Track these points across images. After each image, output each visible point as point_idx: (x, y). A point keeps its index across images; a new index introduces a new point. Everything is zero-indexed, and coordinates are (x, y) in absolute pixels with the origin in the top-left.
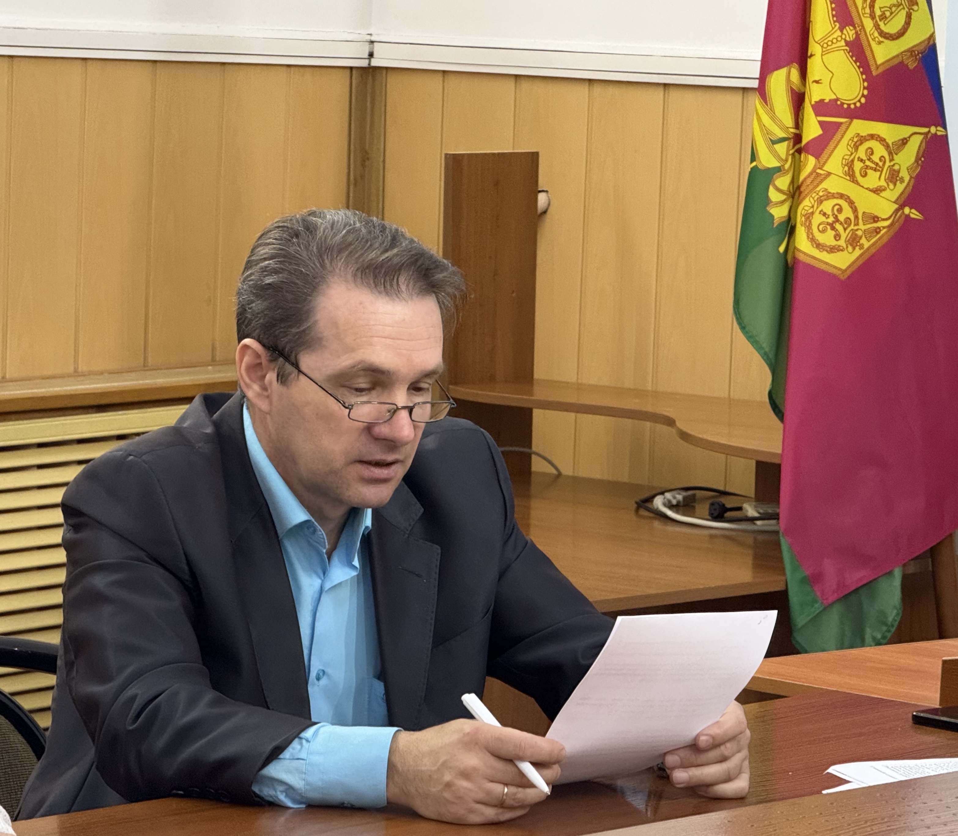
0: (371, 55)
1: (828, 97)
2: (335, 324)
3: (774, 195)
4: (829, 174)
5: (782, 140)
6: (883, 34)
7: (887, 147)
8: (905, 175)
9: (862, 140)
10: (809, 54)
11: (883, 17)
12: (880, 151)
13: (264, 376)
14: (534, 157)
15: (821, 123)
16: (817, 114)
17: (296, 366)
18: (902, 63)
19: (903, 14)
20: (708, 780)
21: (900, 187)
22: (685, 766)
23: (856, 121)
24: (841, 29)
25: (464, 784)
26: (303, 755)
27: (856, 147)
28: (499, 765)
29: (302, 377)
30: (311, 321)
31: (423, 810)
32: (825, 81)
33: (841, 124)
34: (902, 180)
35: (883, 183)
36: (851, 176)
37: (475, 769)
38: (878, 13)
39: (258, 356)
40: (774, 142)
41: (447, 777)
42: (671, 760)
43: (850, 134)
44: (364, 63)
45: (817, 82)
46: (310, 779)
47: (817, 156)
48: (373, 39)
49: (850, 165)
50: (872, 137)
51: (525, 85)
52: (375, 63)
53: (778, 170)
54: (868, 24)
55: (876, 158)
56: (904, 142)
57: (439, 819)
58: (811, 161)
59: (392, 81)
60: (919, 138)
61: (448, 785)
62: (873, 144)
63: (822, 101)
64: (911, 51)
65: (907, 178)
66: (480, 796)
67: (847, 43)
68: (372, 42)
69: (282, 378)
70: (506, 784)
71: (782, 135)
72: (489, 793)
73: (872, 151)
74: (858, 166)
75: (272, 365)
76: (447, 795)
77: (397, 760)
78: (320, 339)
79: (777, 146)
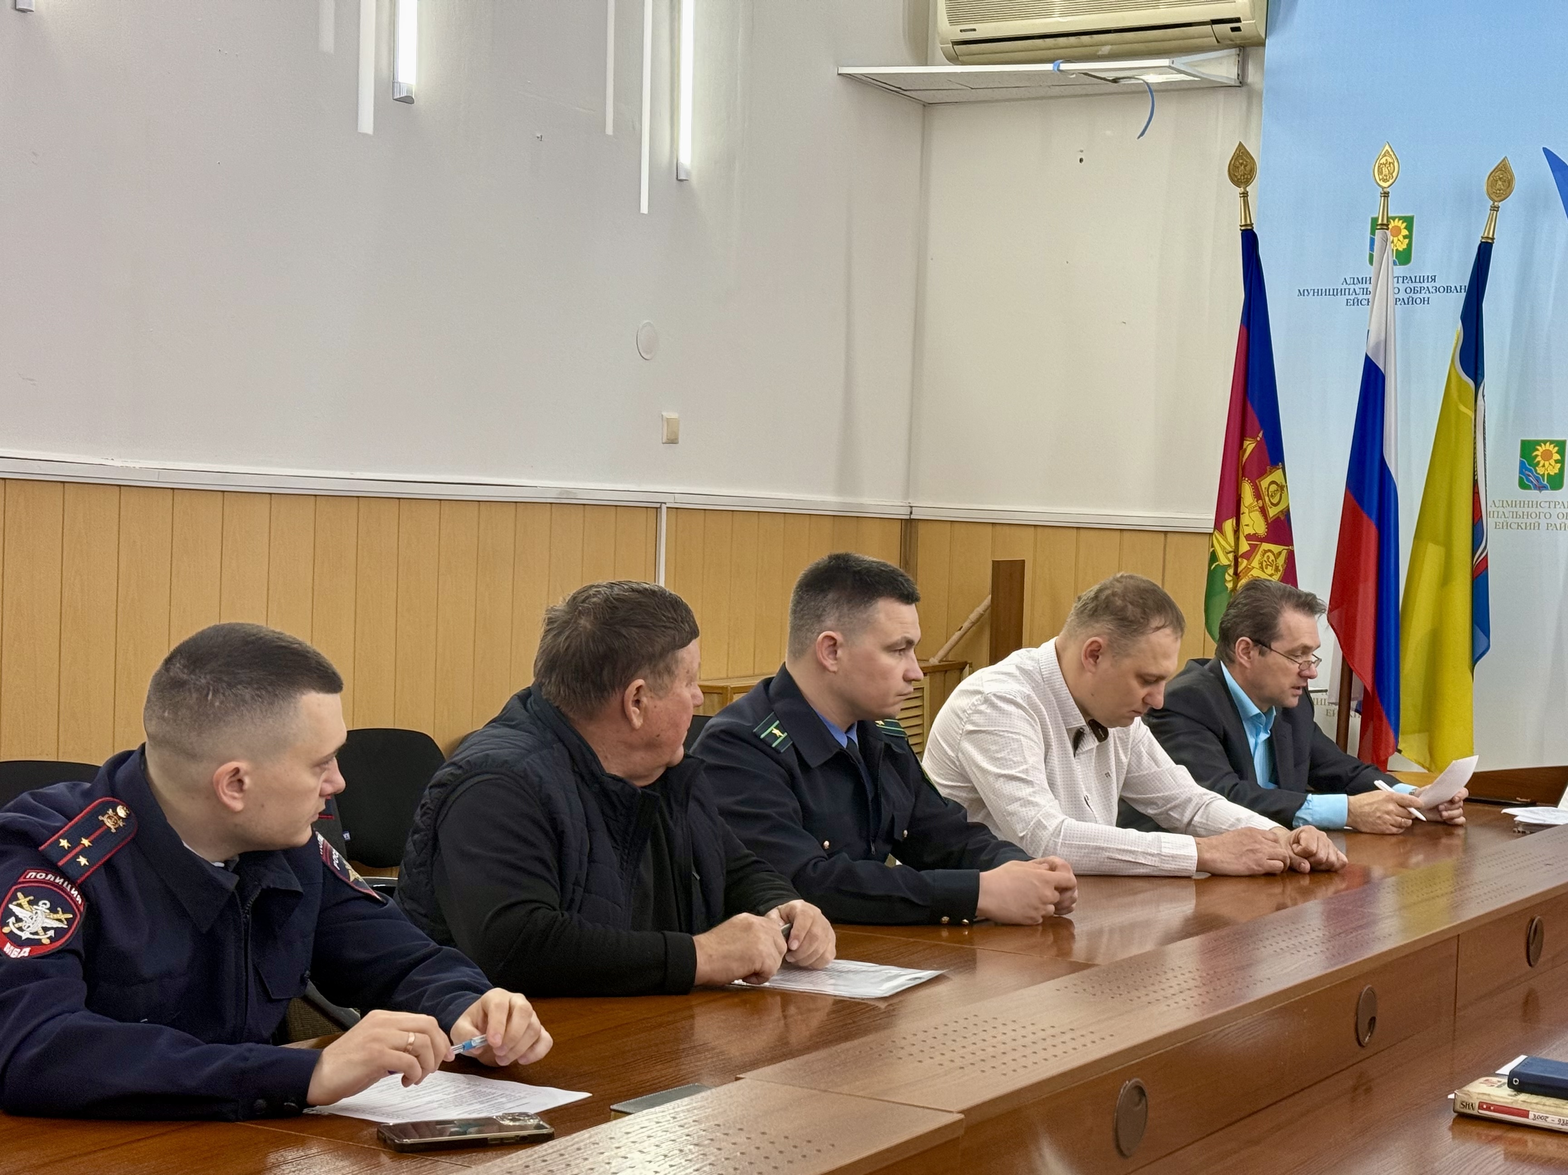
0: (911, 513)
1: (1252, 532)
2: (1289, 628)
3: (1228, 578)
4: (1253, 568)
5: (1230, 552)
6: (1272, 504)
7: (1274, 554)
8: (1280, 568)
9: (1266, 552)
10: (1242, 512)
11: (1272, 496)
12: (1272, 557)
13: (1249, 653)
14: (1024, 561)
15: (1249, 544)
16: (1247, 540)
17: (1270, 648)
18: (1278, 517)
19: (1279, 495)
20: (1454, 816)
21: (1279, 574)
22: (1446, 810)
23: (1263, 544)
24: (1257, 501)
25: (1387, 817)
26: (1310, 807)
27: (1263, 556)
28: (1401, 809)
29: (1273, 653)
30: (1278, 629)
31: (1364, 829)
32: (1251, 525)
33: (1257, 545)
34: (1280, 571)
35: (1273, 572)
36: (1262, 568)
37: (1392, 811)
38: (1270, 494)
39: (1248, 643)
40: (1228, 553)
41: (1378, 814)
42: (1441, 807)
43: (1261, 550)
44: (908, 517)
45: (1247, 525)
46: (1315, 817)
47: (1248, 559)
48: (911, 505)
49: (1261, 563)
50: (1270, 551)
51: (998, 528)
52: (913, 517)
53: (1229, 566)
54: (1267, 499)
55: (1270, 560)
56: (1280, 553)
57: (1372, 832)
58: (1245, 562)
59: (921, 526)
60: (1286, 551)
61: (1379, 817)
62: (1269, 554)
63: (1249, 534)
64: (1282, 511)
65: (1281, 569)
66: (1393, 822)
67: (1260, 508)
68: (911, 507)
69: (1262, 653)
70: (1402, 817)
71: (1230, 549)
72: (1396, 821)
73: (1268, 556)
74: (1264, 564)
75: (1255, 648)
76: (1379, 821)
77: (1351, 807)
78: (1282, 636)
79: (1229, 555)
